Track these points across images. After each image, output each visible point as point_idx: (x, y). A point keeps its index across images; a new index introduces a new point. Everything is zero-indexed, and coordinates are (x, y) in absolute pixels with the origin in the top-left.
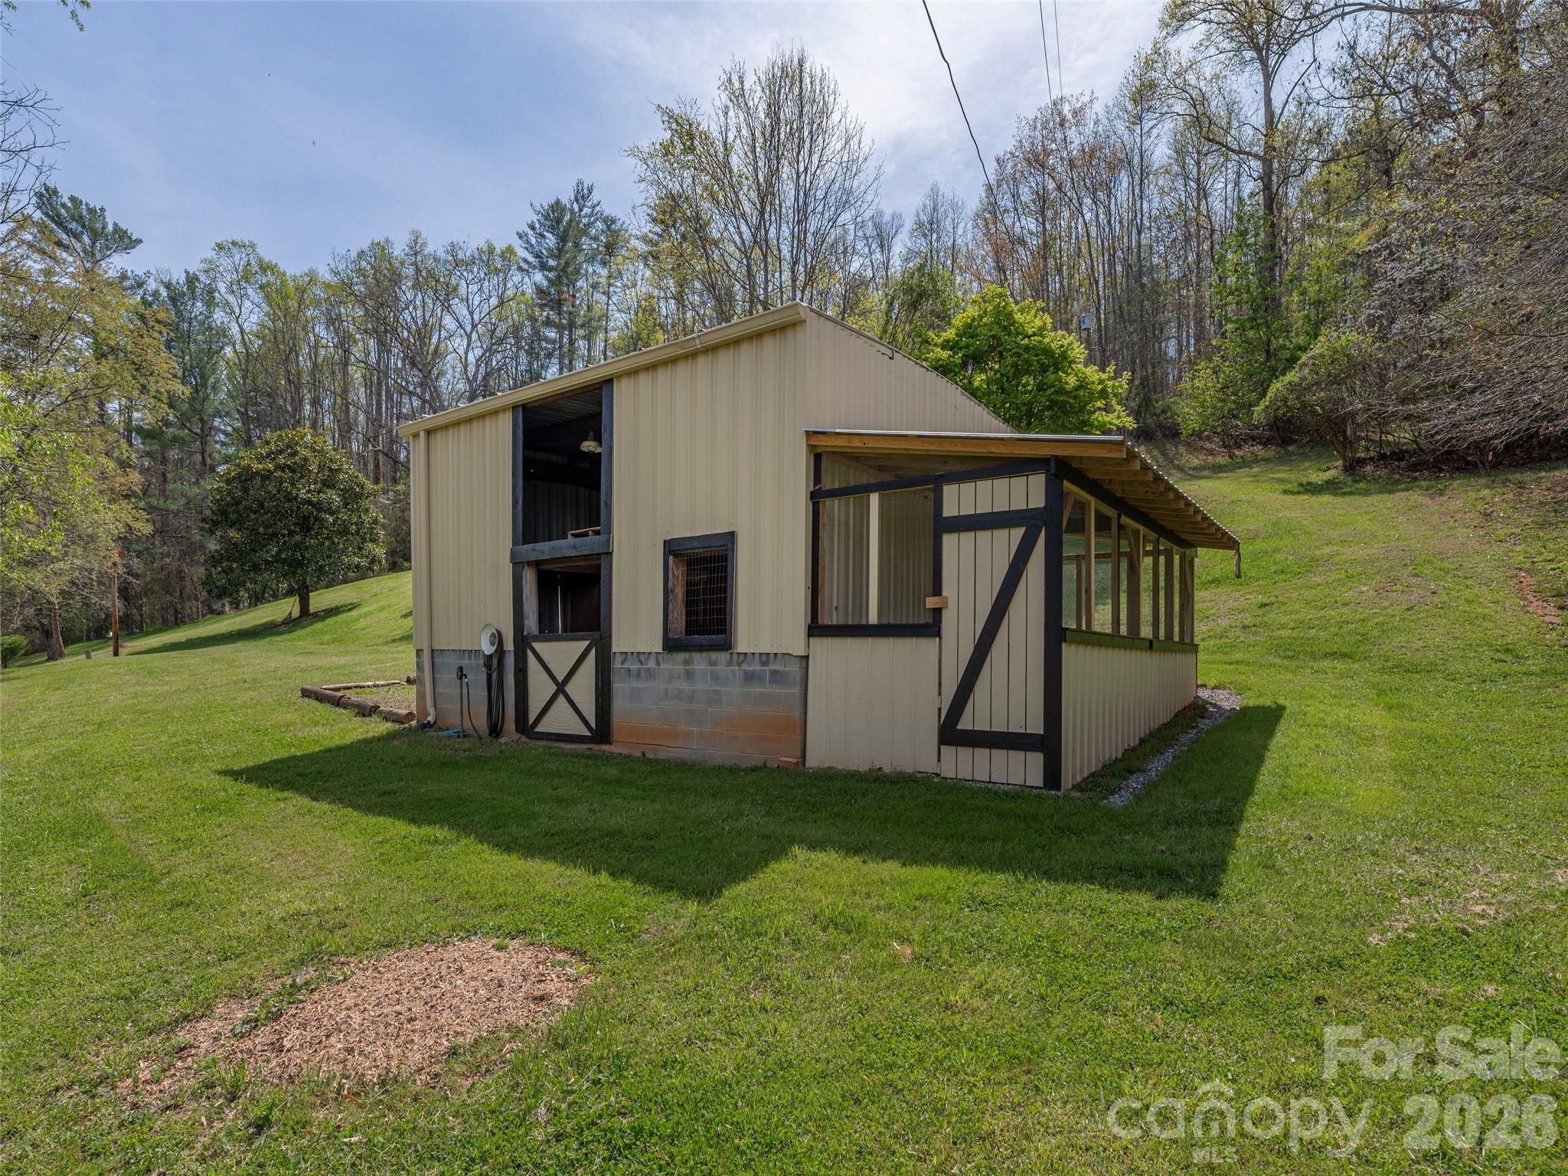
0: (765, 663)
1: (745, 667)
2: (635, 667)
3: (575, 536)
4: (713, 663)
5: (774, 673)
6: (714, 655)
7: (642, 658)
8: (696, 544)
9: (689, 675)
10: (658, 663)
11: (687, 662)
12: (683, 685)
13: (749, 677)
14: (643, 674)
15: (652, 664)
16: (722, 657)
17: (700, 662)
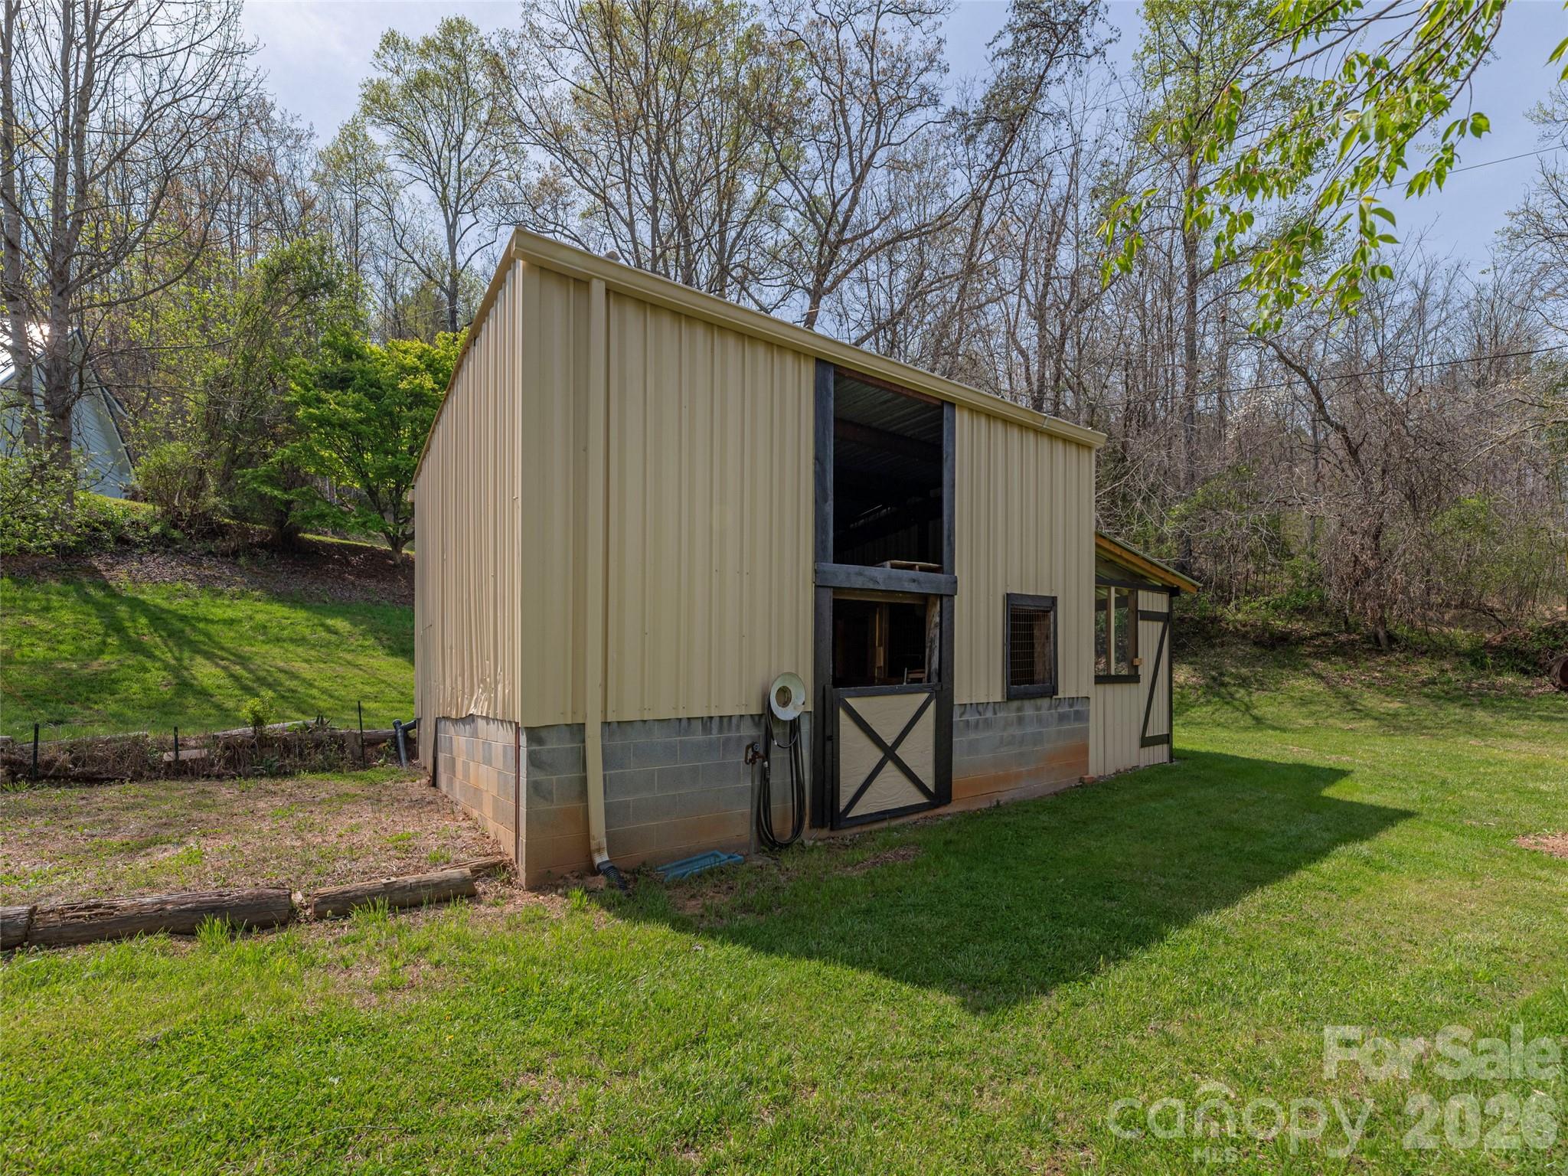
0: (1071, 706)
1: (1060, 710)
2: (972, 718)
3: (893, 566)
4: (1038, 709)
5: (1077, 712)
6: (1039, 702)
7: (980, 708)
8: (1029, 602)
9: (1020, 720)
10: (995, 713)
11: (1019, 709)
12: (1017, 732)
13: (1062, 718)
14: (981, 725)
15: (989, 714)
16: (1045, 702)
17: (1029, 709)
